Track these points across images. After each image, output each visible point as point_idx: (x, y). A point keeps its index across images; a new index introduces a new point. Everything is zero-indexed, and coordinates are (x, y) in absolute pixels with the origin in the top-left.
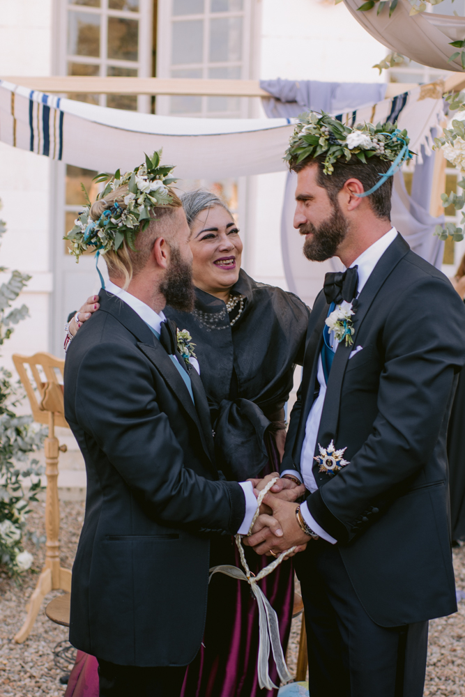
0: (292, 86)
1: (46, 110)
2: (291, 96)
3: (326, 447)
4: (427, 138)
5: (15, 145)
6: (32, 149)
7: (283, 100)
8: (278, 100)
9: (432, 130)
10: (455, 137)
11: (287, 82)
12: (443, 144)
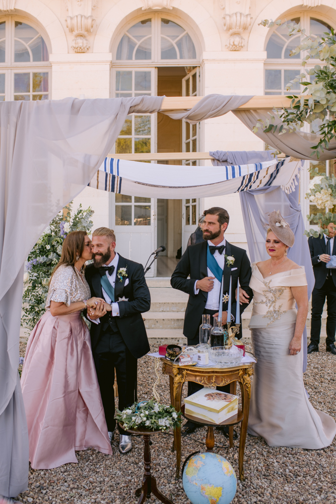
0: (225, 154)
1: (114, 177)
2: (224, 158)
3: (225, 295)
4: (293, 180)
5: (97, 188)
6: (106, 189)
7: (221, 161)
8: (218, 160)
9: (296, 176)
10: (316, 192)
11: (221, 152)
12: (310, 196)
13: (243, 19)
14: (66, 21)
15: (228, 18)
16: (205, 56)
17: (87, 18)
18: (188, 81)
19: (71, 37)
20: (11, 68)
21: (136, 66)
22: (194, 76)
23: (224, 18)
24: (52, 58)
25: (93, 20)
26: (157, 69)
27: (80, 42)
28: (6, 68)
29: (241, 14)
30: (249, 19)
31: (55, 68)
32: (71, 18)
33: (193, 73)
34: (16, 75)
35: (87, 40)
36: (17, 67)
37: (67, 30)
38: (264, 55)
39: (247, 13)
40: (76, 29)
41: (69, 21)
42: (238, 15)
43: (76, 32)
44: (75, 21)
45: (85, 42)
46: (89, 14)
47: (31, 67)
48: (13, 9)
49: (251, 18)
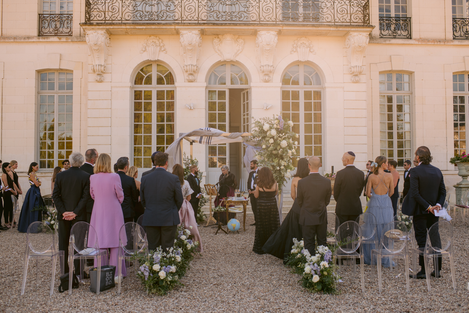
13: (270, 68)
14: (184, 67)
15: (262, 67)
16: (252, 85)
17: (194, 66)
18: (244, 94)
19: (186, 74)
20: (155, 88)
21: (218, 88)
22: (247, 92)
23: (260, 67)
24: (176, 84)
25: (197, 67)
26: (229, 90)
27: (191, 77)
28: (153, 88)
29: (268, 65)
30: (272, 68)
31: (178, 89)
32: (187, 66)
33: (247, 91)
34: (157, 91)
35: (194, 76)
36: (158, 87)
37: (184, 71)
38: (280, 84)
39: (272, 65)
40: (188, 71)
41: (185, 67)
42: (267, 66)
43: (189, 73)
44: (188, 67)
45: (193, 77)
46: (195, 64)
47: (165, 87)
48: (157, 59)
49: (273, 67)
